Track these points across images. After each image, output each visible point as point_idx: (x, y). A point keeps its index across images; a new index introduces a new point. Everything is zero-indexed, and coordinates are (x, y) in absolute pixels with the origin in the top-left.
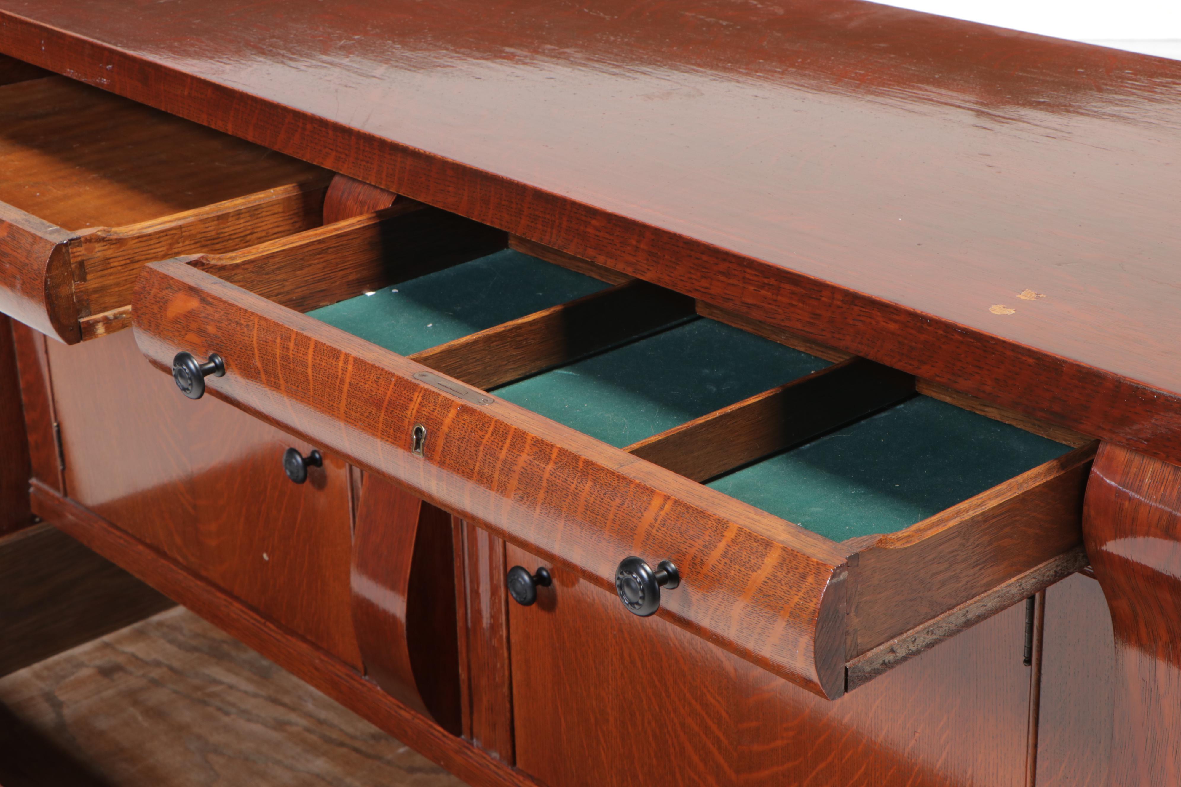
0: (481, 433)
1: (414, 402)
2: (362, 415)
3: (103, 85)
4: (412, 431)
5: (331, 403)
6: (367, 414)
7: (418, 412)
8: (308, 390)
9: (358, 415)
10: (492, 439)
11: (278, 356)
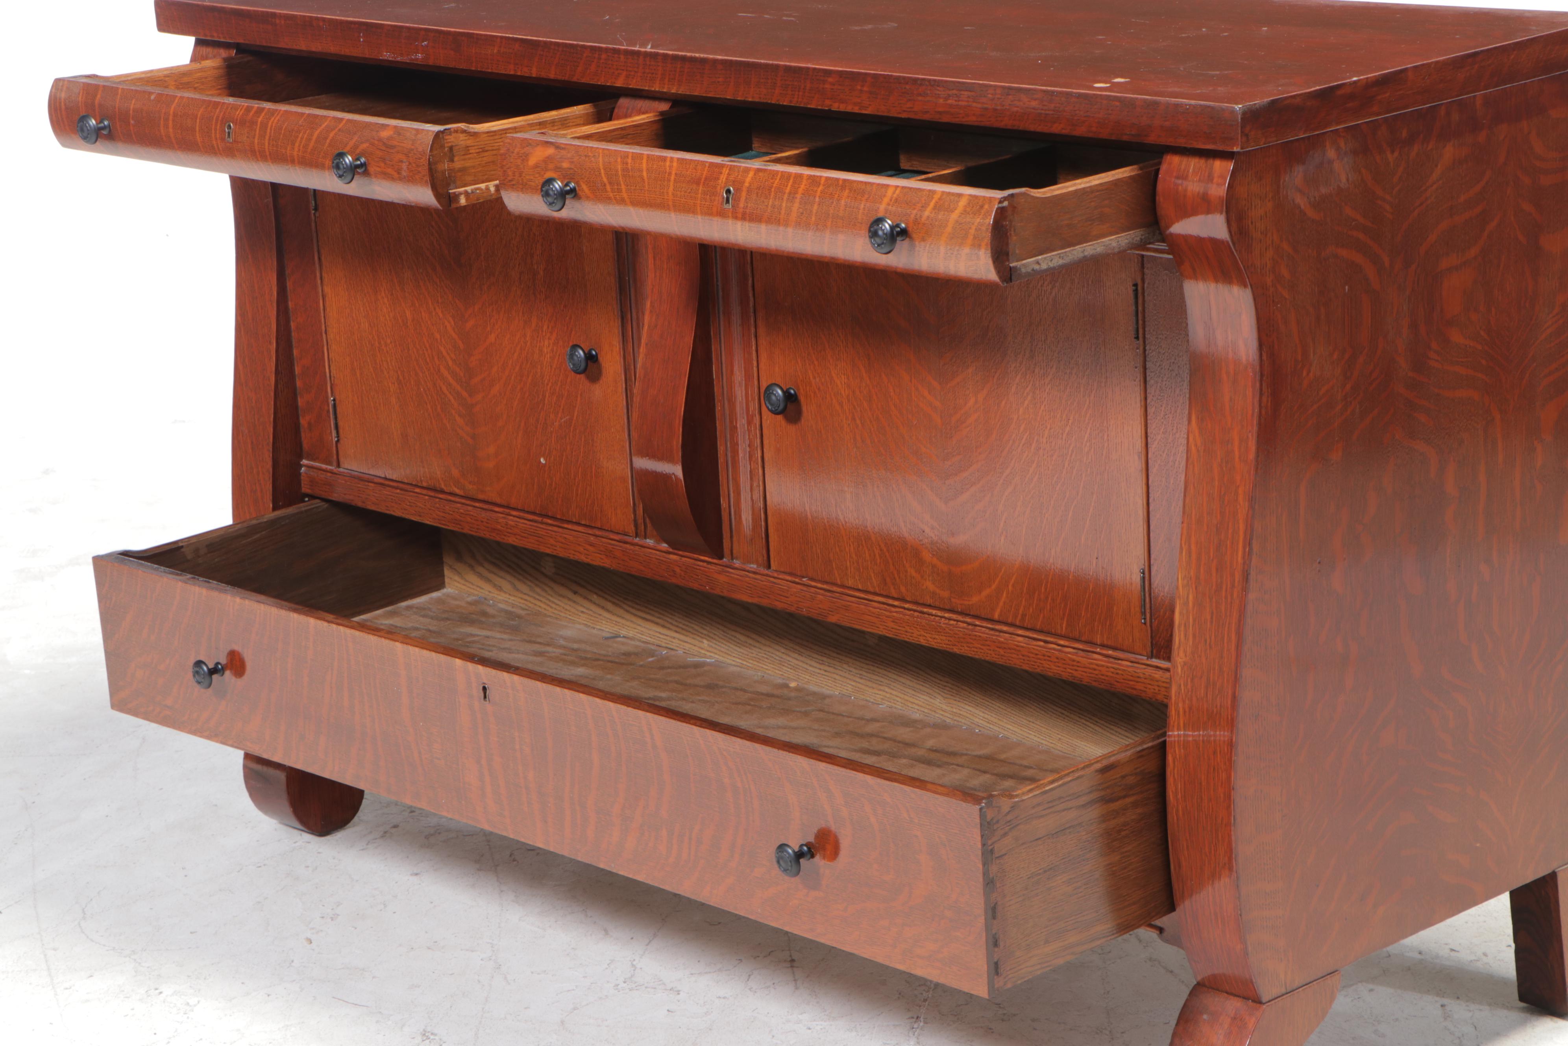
0: (772, 181)
1: (723, 175)
2: (686, 192)
3: (417, 59)
4: (723, 193)
5: (662, 191)
6: (689, 190)
7: (726, 179)
8: (644, 187)
9: (683, 193)
10: (780, 182)
11: (619, 170)
